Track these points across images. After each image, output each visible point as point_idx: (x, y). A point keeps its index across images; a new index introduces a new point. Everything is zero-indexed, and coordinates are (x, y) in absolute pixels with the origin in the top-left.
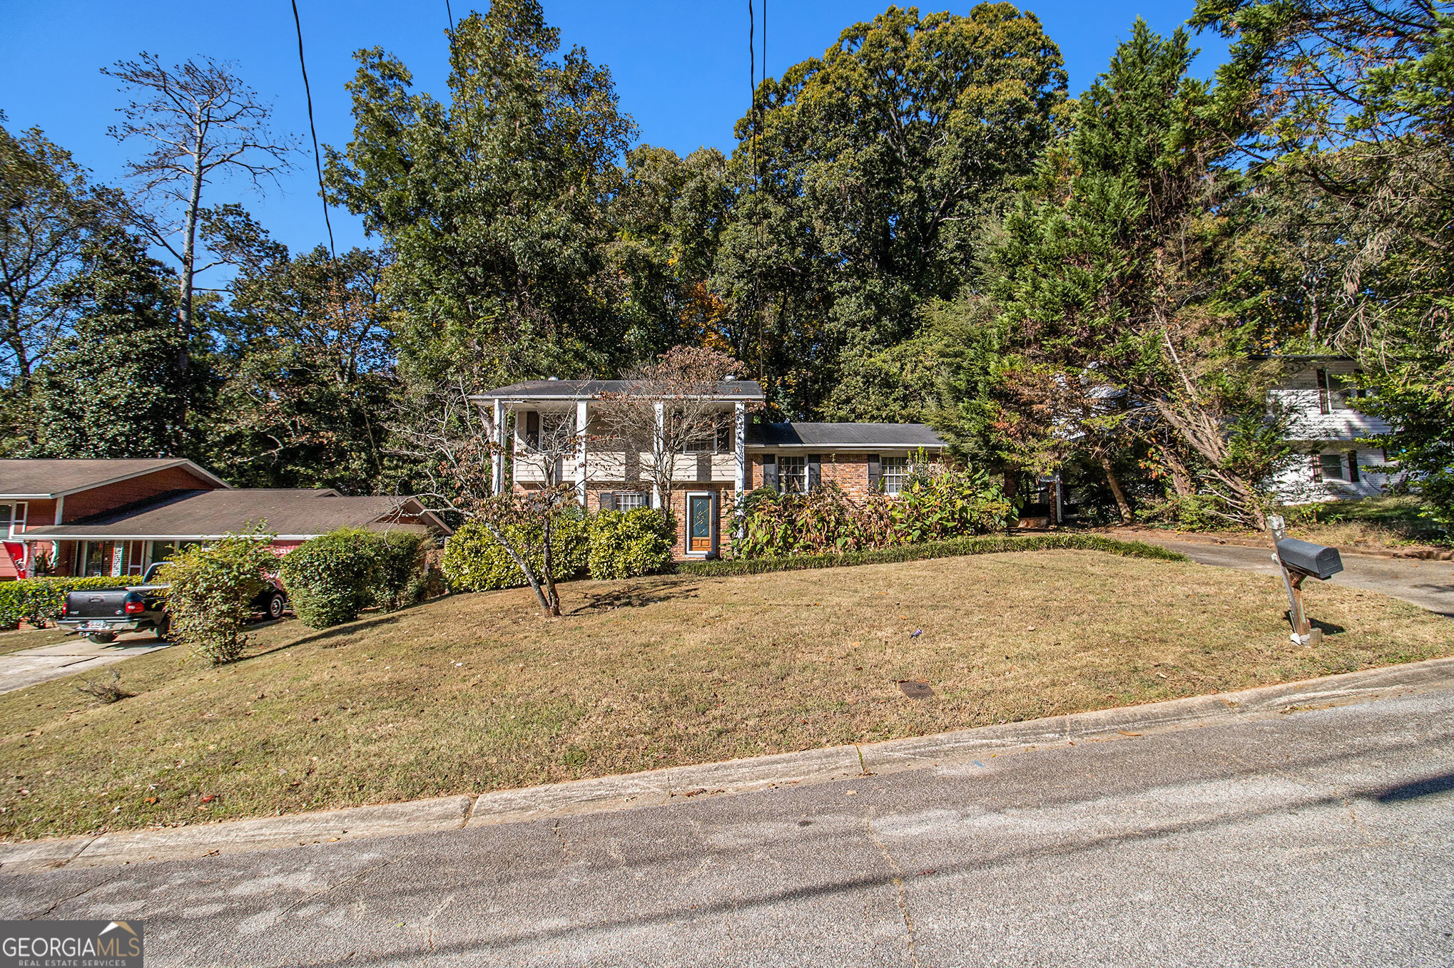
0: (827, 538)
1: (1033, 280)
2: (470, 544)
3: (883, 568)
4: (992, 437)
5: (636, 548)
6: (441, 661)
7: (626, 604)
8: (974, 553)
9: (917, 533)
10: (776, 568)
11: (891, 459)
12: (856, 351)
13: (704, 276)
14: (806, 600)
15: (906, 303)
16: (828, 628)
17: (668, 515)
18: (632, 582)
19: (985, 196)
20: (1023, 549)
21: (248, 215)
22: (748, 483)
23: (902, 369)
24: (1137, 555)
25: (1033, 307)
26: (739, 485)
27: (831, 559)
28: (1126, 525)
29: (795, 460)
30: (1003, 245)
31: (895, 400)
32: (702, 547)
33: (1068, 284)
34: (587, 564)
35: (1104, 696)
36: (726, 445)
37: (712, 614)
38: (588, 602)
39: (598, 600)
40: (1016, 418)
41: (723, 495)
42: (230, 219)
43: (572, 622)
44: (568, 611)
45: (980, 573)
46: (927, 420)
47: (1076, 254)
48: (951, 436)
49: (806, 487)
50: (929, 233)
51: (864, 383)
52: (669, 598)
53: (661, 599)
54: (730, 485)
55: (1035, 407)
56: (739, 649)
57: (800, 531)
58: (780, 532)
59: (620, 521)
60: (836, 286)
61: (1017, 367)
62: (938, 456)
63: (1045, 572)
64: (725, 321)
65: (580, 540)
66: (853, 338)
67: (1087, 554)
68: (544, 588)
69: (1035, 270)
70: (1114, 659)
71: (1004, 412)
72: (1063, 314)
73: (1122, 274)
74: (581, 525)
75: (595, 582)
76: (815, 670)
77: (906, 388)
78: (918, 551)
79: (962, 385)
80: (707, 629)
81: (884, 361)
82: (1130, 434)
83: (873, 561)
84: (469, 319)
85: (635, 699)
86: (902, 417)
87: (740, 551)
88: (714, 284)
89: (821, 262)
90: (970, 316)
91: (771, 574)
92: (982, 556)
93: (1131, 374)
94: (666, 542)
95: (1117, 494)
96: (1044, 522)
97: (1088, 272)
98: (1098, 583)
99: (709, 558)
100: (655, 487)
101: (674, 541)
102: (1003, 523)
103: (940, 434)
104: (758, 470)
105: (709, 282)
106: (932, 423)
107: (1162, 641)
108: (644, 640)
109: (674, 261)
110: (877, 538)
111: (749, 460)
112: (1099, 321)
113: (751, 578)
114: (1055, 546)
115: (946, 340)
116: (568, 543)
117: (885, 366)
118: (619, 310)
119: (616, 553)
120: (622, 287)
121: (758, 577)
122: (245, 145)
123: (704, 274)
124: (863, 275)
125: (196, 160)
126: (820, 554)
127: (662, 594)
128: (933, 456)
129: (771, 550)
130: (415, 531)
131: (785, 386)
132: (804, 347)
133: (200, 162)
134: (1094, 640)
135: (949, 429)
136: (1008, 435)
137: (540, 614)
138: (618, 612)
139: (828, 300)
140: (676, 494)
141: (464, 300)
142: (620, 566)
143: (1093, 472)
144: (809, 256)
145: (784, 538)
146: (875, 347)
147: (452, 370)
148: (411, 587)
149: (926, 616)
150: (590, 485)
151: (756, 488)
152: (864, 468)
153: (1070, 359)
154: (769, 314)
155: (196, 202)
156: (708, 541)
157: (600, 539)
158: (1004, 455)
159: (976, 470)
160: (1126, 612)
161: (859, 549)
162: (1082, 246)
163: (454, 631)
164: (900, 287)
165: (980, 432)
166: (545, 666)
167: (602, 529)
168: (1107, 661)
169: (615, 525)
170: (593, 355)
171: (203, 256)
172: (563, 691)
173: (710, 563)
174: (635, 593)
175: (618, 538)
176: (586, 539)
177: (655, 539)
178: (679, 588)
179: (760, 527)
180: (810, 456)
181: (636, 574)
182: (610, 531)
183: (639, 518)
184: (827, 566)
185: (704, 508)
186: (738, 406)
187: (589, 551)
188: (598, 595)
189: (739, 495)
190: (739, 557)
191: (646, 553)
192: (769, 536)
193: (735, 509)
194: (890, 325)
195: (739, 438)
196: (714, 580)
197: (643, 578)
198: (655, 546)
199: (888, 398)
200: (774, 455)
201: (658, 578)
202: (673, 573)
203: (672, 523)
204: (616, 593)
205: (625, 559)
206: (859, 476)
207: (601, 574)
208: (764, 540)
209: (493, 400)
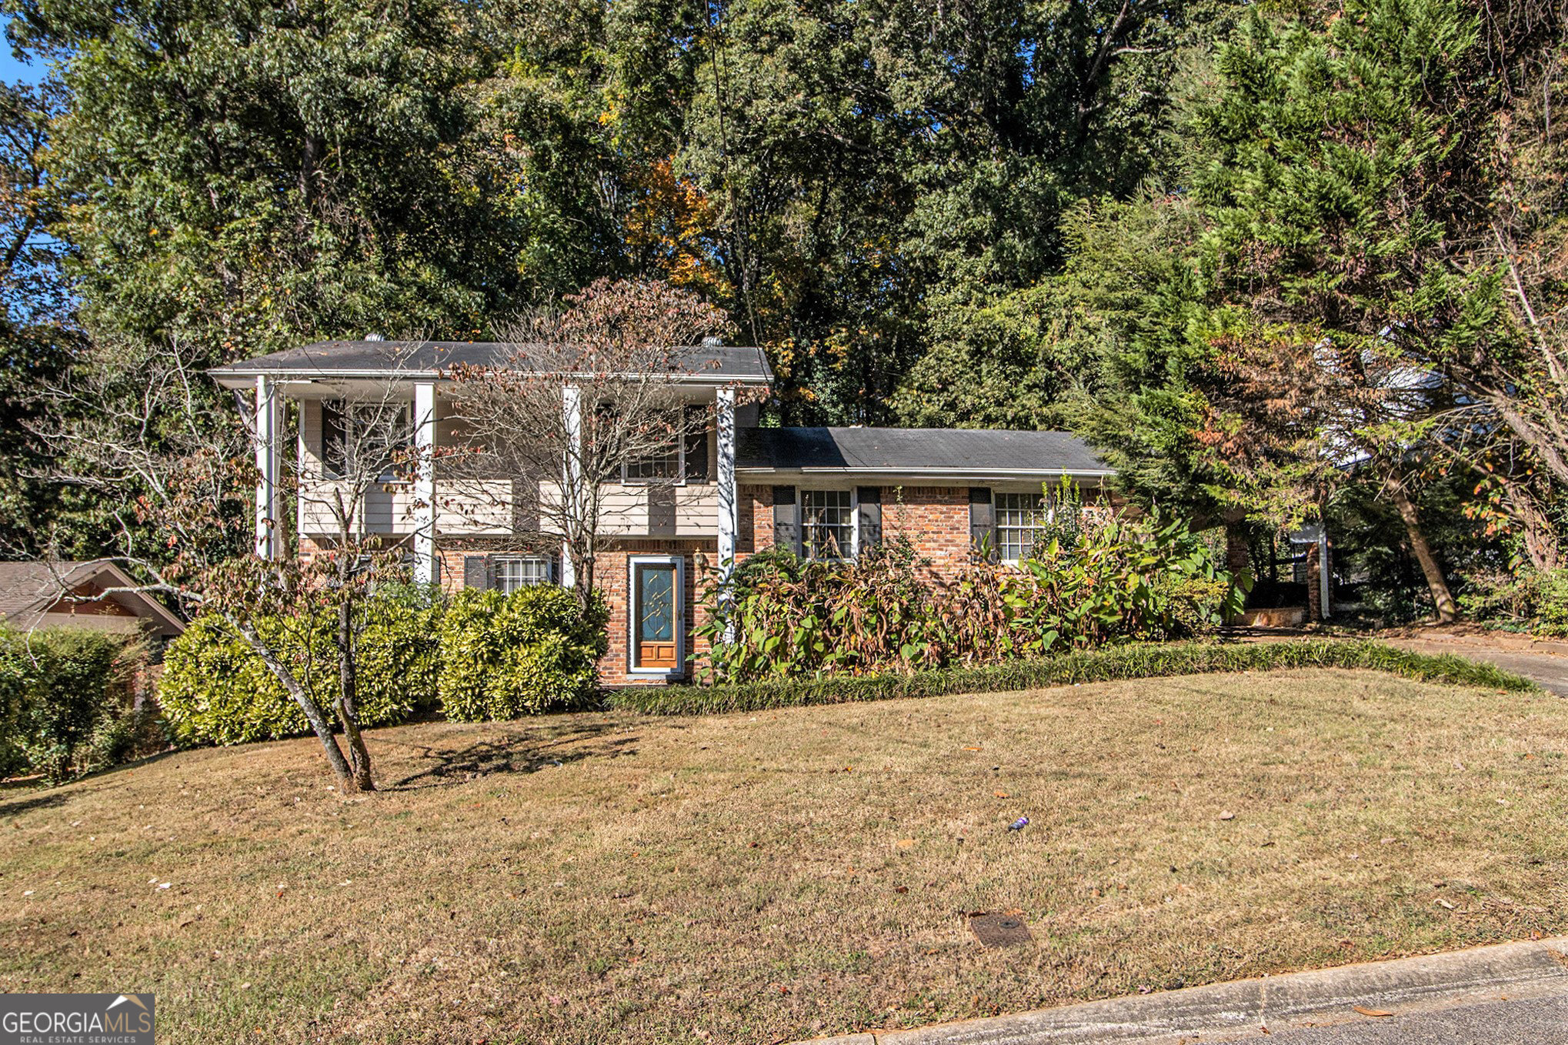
0: (888, 644)
1: (1266, 168)
2: (211, 653)
3: (983, 700)
4: (1193, 459)
5: (528, 660)
6: (133, 878)
7: (499, 769)
8: (1153, 674)
9: (1052, 636)
10: (789, 700)
11: (1013, 498)
12: (957, 293)
13: (668, 148)
14: (831, 761)
15: (1050, 206)
16: (861, 813)
17: (590, 600)
18: (517, 726)
20: (1245, 666)
22: (744, 540)
23: (1044, 328)
24: (1450, 680)
25: (1265, 219)
26: (725, 542)
27: (890, 684)
28: (1445, 624)
29: (832, 495)
30: (1214, 103)
31: (1030, 388)
32: (658, 660)
33: (1330, 177)
34: (436, 693)
35: (1334, 942)
36: (700, 467)
37: (656, 787)
38: (429, 764)
39: (449, 761)
40: (1235, 425)
41: (697, 561)
43: (394, 803)
44: (390, 781)
45: (1155, 713)
46: (1076, 425)
47: (1345, 120)
48: (1116, 455)
49: (855, 549)
50: (1093, 76)
51: (972, 355)
52: (581, 756)
53: (565, 759)
54: (709, 544)
55: (1271, 405)
56: (689, 853)
57: (838, 631)
58: (798, 632)
59: (498, 610)
60: (918, 171)
61: (1237, 331)
62: (1097, 492)
63: (1275, 710)
64: (715, 235)
65: (422, 646)
66: (951, 269)
67: (1360, 677)
68: (344, 740)
69: (1271, 150)
70: (1365, 873)
71: (1214, 412)
72: (1317, 234)
73: (1431, 159)
74: (424, 617)
75: (451, 725)
76: (820, 892)
77: (1050, 364)
78: (1051, 669)
79: (1140, 362)
80: (640, 816)
81: (1009, 315)
82: (1447, 455)
83: (967, 688)
84: (213, 223)
85: (480, 948)
86: (1043, 419)
87: (725, 668)
88: (688, 164)
89: (888, 127)
90: (1157, 232)
91: (779, 712)
92: (1168, 680)
93: (1446, 345)
94: (586, 649)
95: (1427, 565)
96: (1297, 616)
97: (1369, 156)
98: (1365, 731)
99: (671, 680)
100: (566, 546)
101: (602, 649)
102: (1215, 617)
103: (1101, 451)
104: (764, 516)
105: (677, 160)
106: (1085, 431)
107: (1459, 841)
108: (519, 836)
109: (611, 116)
110: (978, 643)
111: (747, 496)
112: (1387, 246)
113: (740, 719)
114: (1303, 663)
115: (1109, 277)
116: (399, 650)
117: (1012, 324)
118: (504, 207)
119: (491, 670)
120: (513, 165)
121: (753, 718)
123: (667, 141)
124: (968, 152)
126: (872, 675)
127: (569, 749)
128: (1089, 492)
129: (782, 667)
130: (107, 627)
132: (864, 285)
134: (1335, 836)
135: (1115, 441)
136: (1221, 455)
137: (336, 787)
138: (483, 783)
139: (906, 196)
140: (604, 560)
141: (203, 184)
142: (497, 695)
143: (1386, 527)
144: (867, 114)
145: (807, 643)
146: (993, 287)
147: (181, 319)
148: (100, 738)
149: (1041, 790)
150: (443, 542)
151: (758, 549)
152: (961, 514)
153: (1334, 316)
154: (796, 221)
156: (669, 649)
157: (459, 644)
158: (1215, 491)
159: (1166, 520)
160: (1404, 787)
161: (944, 664)
162: (1356, 107)
163: (170, 820)
164: (1039, 177)
165: (1170, 451)
166: (325, 887)
167: (463, 625)
168: (1351, 877)
169: (487, 618)
170: (457, 294)
172: (350, 935)
173: (671, 690)
174: (520, 748)
175: (493, 642)
176: (434, 644)
177: (564, 644)
178: (604, 738)
179: (759, 623)
180: (861, 490)
181: (527, 711)
182: (477, 630)
183: (534, 605)
184: (883, 698)
185: (662, 586)
186: (720, 394)
187: (439, 667)
188: (451, 751)
189: (726, 562)
190: (722, 681)
191: (546, 670)
192: (778, 639)
193: (719, 588)
194: (1020, 247)
195: (725, 455)
196: (670, 723)
197: (540, 719)
198: (564, 658)
199: (1017, 383)
200: (793, 488)
201: (566, 719)
202: (596, 709)
203: (599, 616)
204: (484, 748)
205: (508, 683)
206: (953, 528)
207: (462, 711)
208: (769, 647)
209: (254, 377)
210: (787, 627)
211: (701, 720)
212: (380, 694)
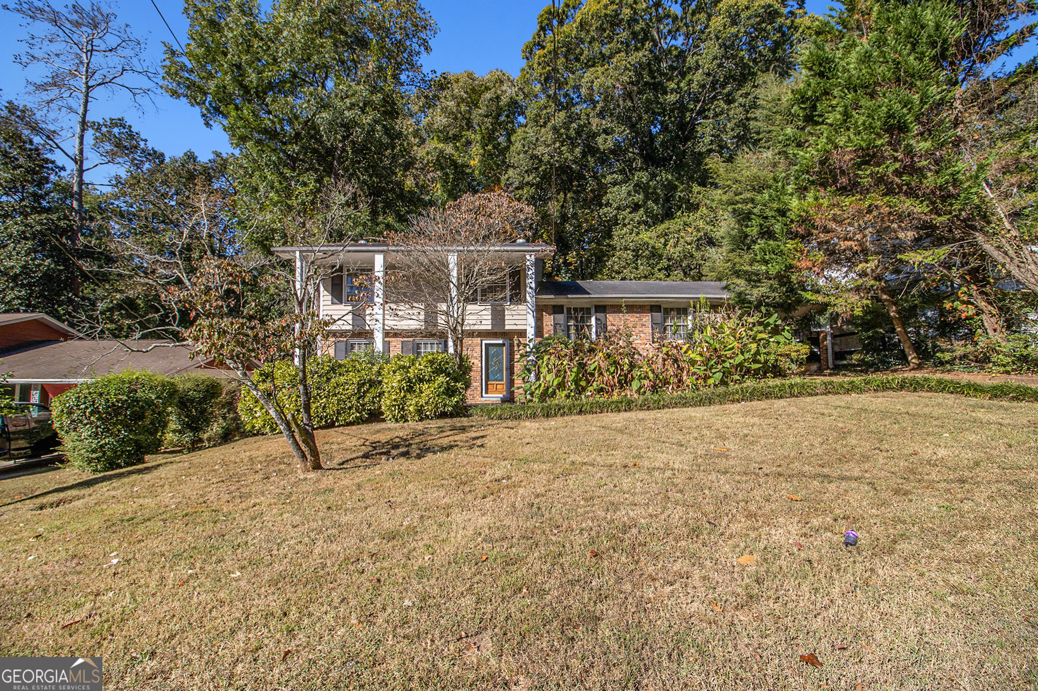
0: (621, 382)
4: (794, 277)
5: (428, 391)
7: (402, 455)
9: (719, 376)
10: (570, 412)
11: (672, 309)
12: (626, 230)
17: (461, 359)
18: (420, 426)
19: (740, 92)
21: (130, 127)
22: (539, 331)
23: (665, 245)
26: (531, 332)
27: (628, 403)
28: (915, 369)
29: (582, 309)
31: (659, 270)
32: (497, 391)
34: (380, 407)
36: (517, 297)
37: (499, 474)
38: (362, 451)
39: (375, 448)
40: (820, 257)
41: (516, 342)
42: (116, 130)
43: (329, 477)
44: (334, 463)
48: (741, 282)
49: (594, 335)
50: (687, 131)
51: (634, 256)
52: (451, 447)
53: (443, 449)
54: (522, 334)
57: (592, 375)
58: (571, 376)
59: (413, 365)
60: (609, 178)
65: (373, 384)
66: (624, 219)
71: (806, 251)
74: (375, 368)
75: (387, 424)
77: (669, 259)
78: (726, 394)
81: (650, 238)
83: (676, 405)
87: (532, 394)
91: (566, 418)
94: (459, 385)
95: (904, 338)
96: (814, 368)
99: (504, 401)
100: (449, 333)
101: (467, 386)
104: (549, 320)
105: (503, 176)
109: (475, 162)
110: (673, 380)
111: (540, 310)
113: (545, 424)
116: (361, 385)
117: (651, 242)
119: (408, 396)
121: (552, 423)
122: (124, 70)
125: (84, 80)
126: (615, 397)
127: (445, 442)
128: (715, 306)
129: (563, 393)
131: (566, 263)
132: (581, 235)
133: (87, 83)
135: (739, 274)
137: (296, 468)
138: (390, 464)
139: (602, 189)
140: (467, 341)
142: (411, 408)
144: (586, 155)
145: (576, 381)
146: (643, 226)
150: (388, 333)
151: (546, 335)
152: (647, 318)
155: (84, 115)
156: (502, 385)
157: (392, 382)
159: (768, 315)
161: (655, 392)
167: (394, 372)
169: (407, 369)
171: (92, 158)
173: (505, 406)
174: (417, 440)
175: (410, 381)
176: (380, 382)
177: (447, 382)
178: (467, 434)
179: (549, 371)
180: (596, 306)
181: (427, 417)
182: (401, 374)
183: (432, 362)
184: (625, 410)
185: (499, 354)
186: (528, 257)
187: (381, 394)
188: (379, 442)
189: (530, 341)
190: (531, 401)
191: (438, 396)
192: (560, 379)
193: (527, 354)
194: (655, 208)
195: (531, 288)
196: (504, 425)
197: (434, 422)
198: (447, 389)
199: (653, 268)
200: (563, 306)
201: (448, 422)
202: (465, 416)
203: (466, 368)
204: (397, 440)
205: (417, 403)
206: (643, 325)
207: (394, 417)
208: (555, 383)
209: (294, 252)
210: (565, 372)
211: (523, 423)
212: (350, 408)
